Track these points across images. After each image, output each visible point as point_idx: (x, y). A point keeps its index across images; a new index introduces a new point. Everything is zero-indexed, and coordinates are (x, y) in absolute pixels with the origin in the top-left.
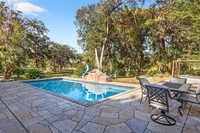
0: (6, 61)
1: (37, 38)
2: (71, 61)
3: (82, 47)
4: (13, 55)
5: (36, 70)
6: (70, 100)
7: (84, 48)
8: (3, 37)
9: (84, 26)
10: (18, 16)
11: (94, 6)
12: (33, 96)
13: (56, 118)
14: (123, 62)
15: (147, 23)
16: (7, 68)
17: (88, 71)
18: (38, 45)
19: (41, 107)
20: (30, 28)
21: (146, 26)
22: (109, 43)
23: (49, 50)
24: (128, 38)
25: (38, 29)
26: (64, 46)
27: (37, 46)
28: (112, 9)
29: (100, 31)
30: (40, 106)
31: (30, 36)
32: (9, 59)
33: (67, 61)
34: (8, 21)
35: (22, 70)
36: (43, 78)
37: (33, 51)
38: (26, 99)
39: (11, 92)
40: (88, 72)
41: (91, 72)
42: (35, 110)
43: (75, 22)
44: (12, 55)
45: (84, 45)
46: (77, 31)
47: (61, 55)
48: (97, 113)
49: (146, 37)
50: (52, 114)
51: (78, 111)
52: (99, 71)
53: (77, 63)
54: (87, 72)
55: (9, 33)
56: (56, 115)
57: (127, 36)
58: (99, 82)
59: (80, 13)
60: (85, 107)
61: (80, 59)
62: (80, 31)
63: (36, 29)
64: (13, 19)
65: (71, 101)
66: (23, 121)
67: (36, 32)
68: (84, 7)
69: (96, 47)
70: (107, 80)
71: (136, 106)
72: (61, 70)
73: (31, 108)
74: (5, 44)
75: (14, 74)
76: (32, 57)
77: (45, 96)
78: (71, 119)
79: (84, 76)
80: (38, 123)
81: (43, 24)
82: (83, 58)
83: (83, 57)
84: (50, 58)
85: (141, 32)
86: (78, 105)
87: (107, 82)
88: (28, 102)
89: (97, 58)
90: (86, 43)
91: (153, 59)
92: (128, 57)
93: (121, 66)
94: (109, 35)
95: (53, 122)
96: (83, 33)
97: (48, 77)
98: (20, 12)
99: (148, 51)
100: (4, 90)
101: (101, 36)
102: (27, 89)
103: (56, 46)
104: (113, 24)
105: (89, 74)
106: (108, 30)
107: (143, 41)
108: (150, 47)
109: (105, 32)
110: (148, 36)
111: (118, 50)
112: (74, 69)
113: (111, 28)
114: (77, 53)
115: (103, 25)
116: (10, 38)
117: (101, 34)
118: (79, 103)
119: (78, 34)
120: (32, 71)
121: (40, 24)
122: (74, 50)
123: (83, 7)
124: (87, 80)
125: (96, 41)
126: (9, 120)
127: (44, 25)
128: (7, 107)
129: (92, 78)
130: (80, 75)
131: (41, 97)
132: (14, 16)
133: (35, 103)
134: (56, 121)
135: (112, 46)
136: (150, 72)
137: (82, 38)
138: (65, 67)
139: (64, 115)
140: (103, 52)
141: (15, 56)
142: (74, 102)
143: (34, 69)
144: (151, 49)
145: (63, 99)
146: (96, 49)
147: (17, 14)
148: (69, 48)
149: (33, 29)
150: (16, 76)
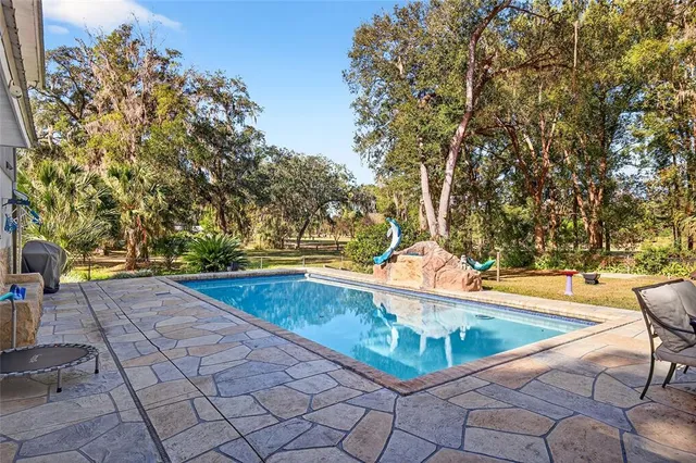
0: (134, 212)
1: (225, 135)
2: (332, 212)
3: (372, 160)
4: (153, 192)
5: (220, 240)
6: (334, 361)
7: (379, 166)
8: (125, 136)
9: (379, 84)
10: (169, 68)
11: (416, 8)
12: (205, 333)
13: (284, 435)
14: (525, 214)
15: (634, 57)
16: (135, 234)
17: (398, 248)
18: (228, 158)
19: (231, 380)
20: (205, 104)
21: (627, 72)
22: (471, 142)
23: (260, 176)
24: (549, 124)
25: (226, 106)
26: (312, 159)
27: (224, 161)
28: (488, 11)
29: (437, 100)
30: (228, 375)
31: (203, 129)
32: (142, 204)
33: (318, 212)
34: (141, 83)
35: (179, 238)
36: (243, 269)
37: (212, 180)
38: (181, 344)
39: (140, 315)
40: (395, 253)
41: (408, 253)
42: (210, 389)
43: (348, 73)
44: (149, 192)
45: (378, 154)
46: (354, 105)
47: (298, 191)
48: (449, 430)
49: (625, 114)
50: (269, 412)
51: (368, 410)
52: (438, 248)
53: (354, 219)
54: (392, 250)
55: (141, 123)
56: (281, 420)
57: (547, 114)
58: (440, 291)
59: (367, 40)
60: (394, 396)
61: (362, 203)
62: (366, 105)
63: (221, 107)
64: (154, 76)
65: (339, 364)
66: (164, 434)
67: (222, 117)
68: (382, 16)
69: (423, 160)
70: (469, 284)
71: (624, 410)
72: (299, 242)
73: (197, 382)
74: (132, 157)
75: (154, 254)
76: (209, 199)
77: (244, 338)
78: (339, 445)
79: (382, 267)
80: (217, 449)
81: (243, 90)
82: (373, 202)
83: (375, 198)
84: (263, 200)
85: (604, 94)
86: (367, 385)
87: (471, 291)
88: (188, 355)
89: (426, 199)
90: (384, 146)
91: (654, 205)
92: (547, 196)
93: (516, 231)
94: (472, 114)
95: (270, 451)
96: (375, 111)
97: (258, 265)
98: (176, 53)
99: (635, 169)
100: (122, 304)
101: (442, 117)
102: (187, 305)
103: (283, 159)
104: (489, 71)
105: (399, 258)
106: (470, 95)
107: (612, 130)
108: (643, 157)
109: (457, 101)
110: (636, 110)
111: (505, 171)
112: (343, 239)
113: (484, 84)
114: (353, 184)
115: (453, 77)
116: (144, 138)
117: (443, 109)
118: (370, 376)
119: (358, 114)
120: (206, 243)
121: (235, 88)
122: (343, 171)
123: (376, 17)
124: (390, 282)
125: (425, 139)
126: (121, 422)
127: (247, 90)
128: (121, 369)
129: (412, 275)
130: (365, 263)
131: (231, 340)
132: (157, 67)
133: (212, 365)
134: (282, 449)
135: (484, 153)
136: (645, 257)
137: (372, 129)
138: (310, 231)
139: (314, 424)
140: (449, 179)
141: (160, 194)
142: (349, 368)
143: (214, 237)
144: (644, 164)
145: (307, 353)
146: (423, 169)
147: (166, 62)
148: (328, 167)
149: (212, 106)
150: (160, 259)
